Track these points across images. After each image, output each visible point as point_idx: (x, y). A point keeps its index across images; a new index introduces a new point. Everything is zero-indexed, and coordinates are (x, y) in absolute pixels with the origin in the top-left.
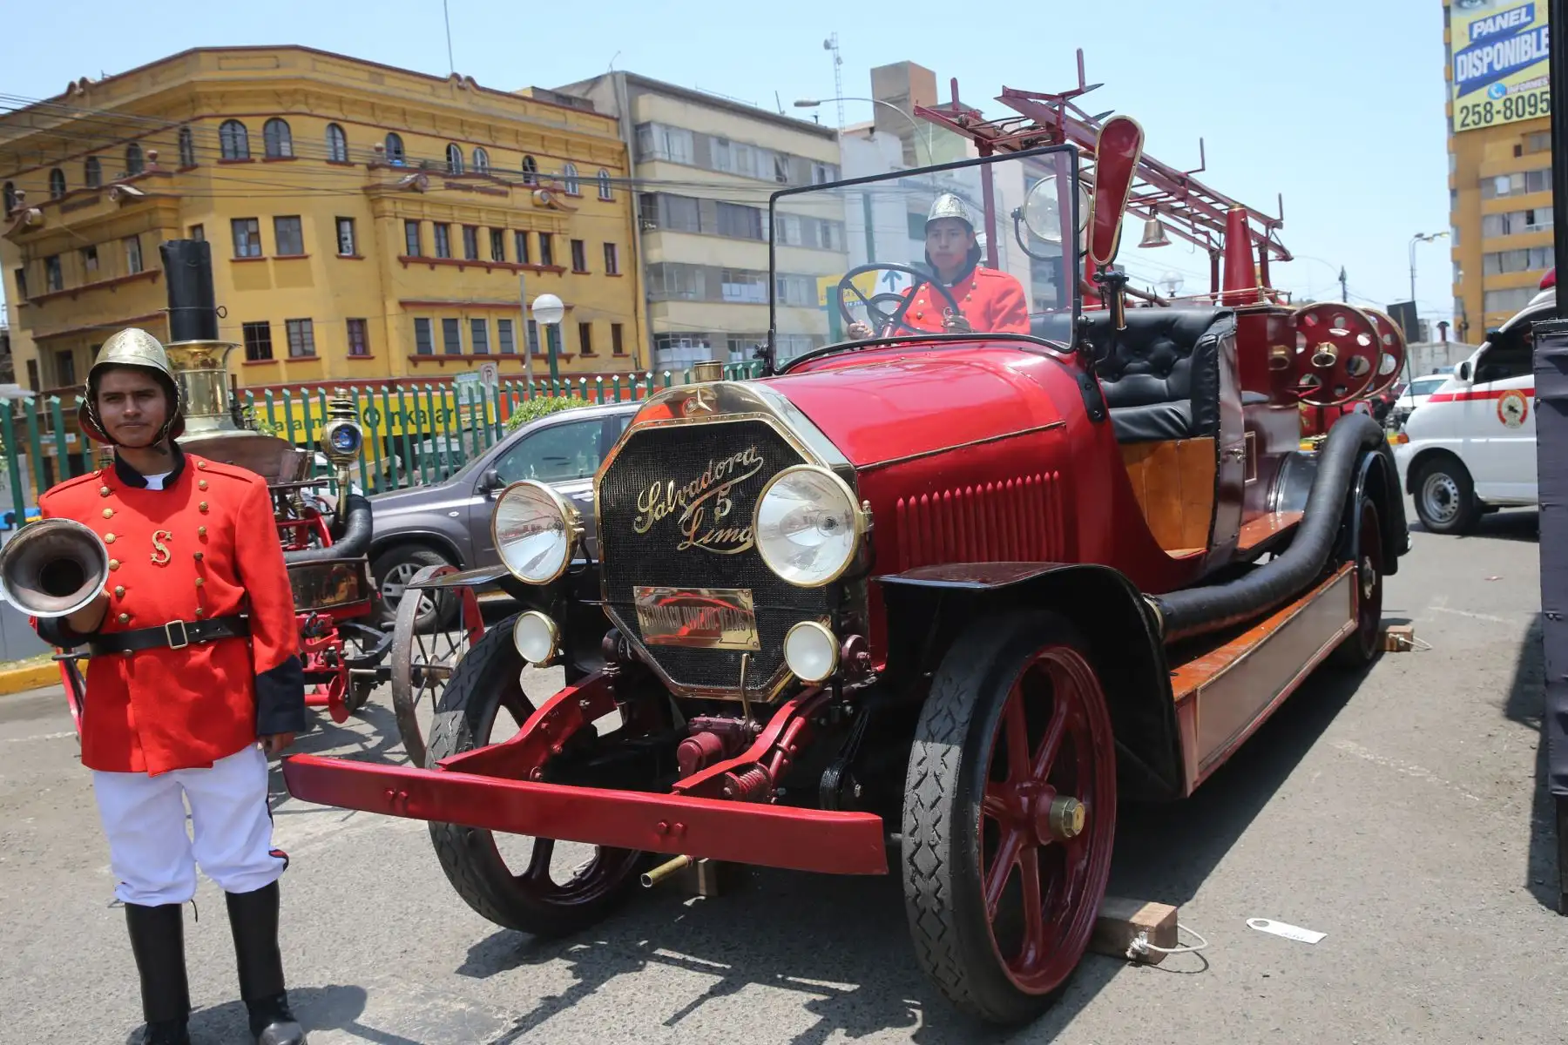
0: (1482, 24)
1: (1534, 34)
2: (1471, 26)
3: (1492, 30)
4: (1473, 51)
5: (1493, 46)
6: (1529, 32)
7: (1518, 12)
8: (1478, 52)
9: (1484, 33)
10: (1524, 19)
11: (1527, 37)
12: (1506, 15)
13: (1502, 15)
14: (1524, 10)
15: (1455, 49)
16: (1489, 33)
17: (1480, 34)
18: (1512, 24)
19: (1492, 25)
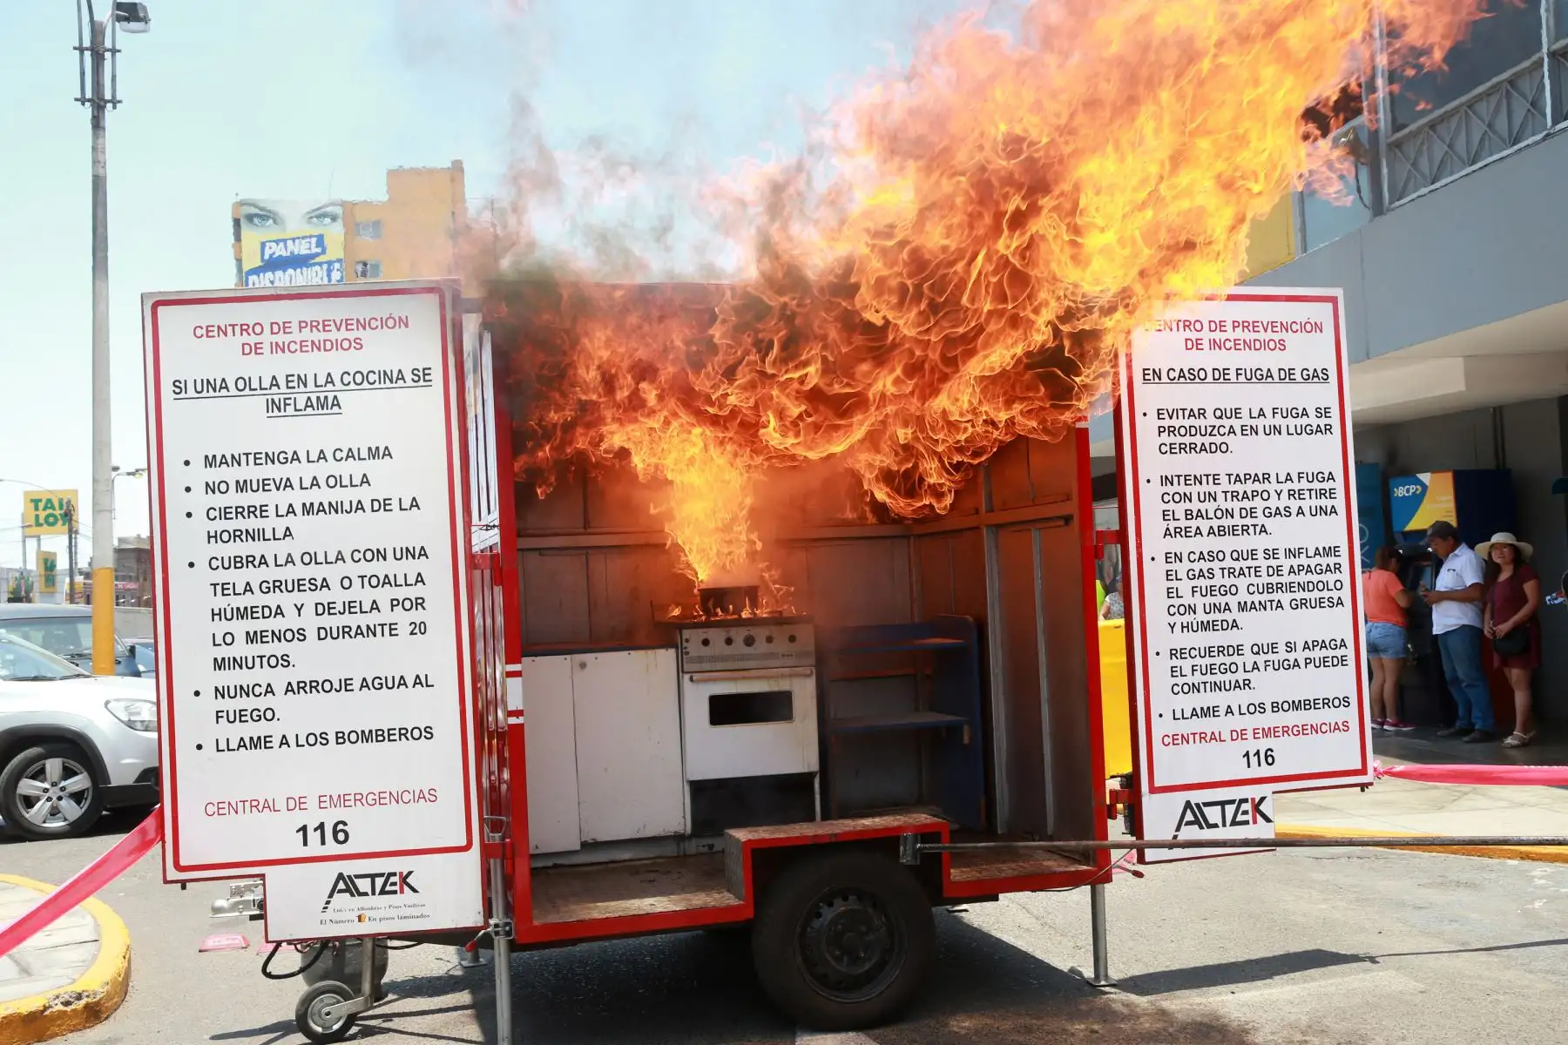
0: (273, 244)
1: (325, 266)
2: (263, 245)
3: (284, 254)
4: (264, 272)
5: (284, 271)
6: (320, 264)
7: (308, 240)
8: (269, 275)
9: (276, 255)
10: (315, 250)
11: (317, 268)
12: (297, 241)
13: (294, 240)
14: (314, 240)
15: (246, 268)
16: (280, 256)
17: (271, 256)
18: (304, 252)
19: (283, 249)
